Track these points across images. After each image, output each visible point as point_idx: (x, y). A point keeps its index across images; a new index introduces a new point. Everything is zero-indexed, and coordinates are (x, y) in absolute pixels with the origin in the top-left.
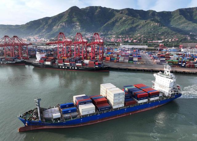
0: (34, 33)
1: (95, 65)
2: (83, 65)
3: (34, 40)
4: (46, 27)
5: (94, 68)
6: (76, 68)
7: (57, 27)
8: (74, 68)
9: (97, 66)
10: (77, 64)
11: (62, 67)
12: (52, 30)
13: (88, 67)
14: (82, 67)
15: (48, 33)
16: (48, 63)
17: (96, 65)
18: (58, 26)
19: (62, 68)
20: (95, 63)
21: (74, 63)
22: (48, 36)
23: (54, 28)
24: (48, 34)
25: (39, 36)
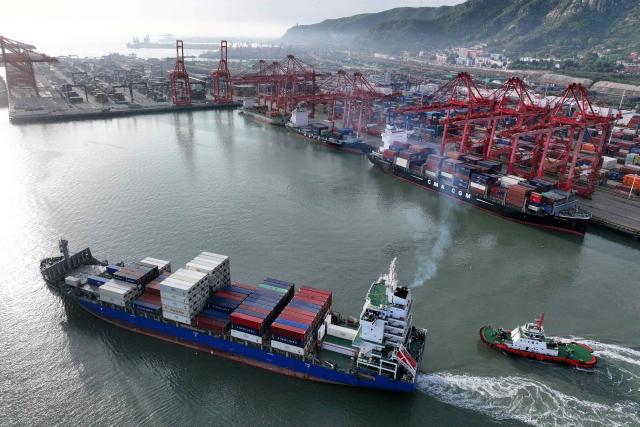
0: (477, 36)
1: (529, 203)
2: (489, 192)
3: (465, 62)
4: (522, 14)
5: (524, 210)
6: (468, 196)
7: (562, 13)
8: (464, 194)
9: (535, 208)
10: (473, 185)
11: (432, 182)
12: (541, 23)
13: (503, 203)
14: (485, 197)
15: (523, 35)
16: (402, 162)
17: (534, 204)
18: (565, 8)
19: (431, 186)
20: (528, 194)
21: (467, 178)
22: (517, 46)
23: (551, 14)
24: (521, 38)
25: (489, 45)
